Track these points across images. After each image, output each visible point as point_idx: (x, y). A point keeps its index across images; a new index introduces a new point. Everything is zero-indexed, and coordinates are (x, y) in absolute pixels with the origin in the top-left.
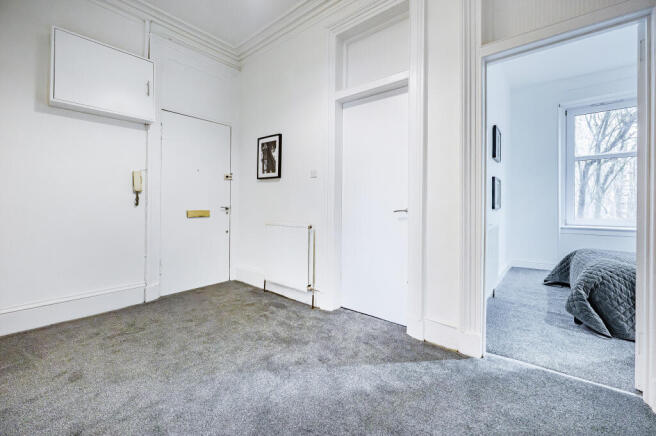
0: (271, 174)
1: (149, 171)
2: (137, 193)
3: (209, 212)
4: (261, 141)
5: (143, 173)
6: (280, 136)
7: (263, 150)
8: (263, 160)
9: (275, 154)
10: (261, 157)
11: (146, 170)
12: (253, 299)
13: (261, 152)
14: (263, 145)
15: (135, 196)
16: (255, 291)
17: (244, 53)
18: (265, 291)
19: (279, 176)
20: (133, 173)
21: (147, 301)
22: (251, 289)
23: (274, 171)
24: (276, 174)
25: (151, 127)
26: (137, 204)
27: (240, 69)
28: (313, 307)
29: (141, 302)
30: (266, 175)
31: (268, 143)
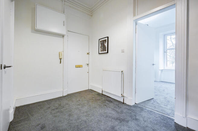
0: (104, 52)
1: (64, 52)
2: (61, 59)
3: (82, 66)
4: (100, 40)
5: (62, 52)
6: (108, 37)
7: (101, 44)
8: (101, 47)
9: (106, 44)
10: (100, 46)
11: (63, 51)
12: (99, 98)
13: (100, 44)
14: (101, 41)
15: (60, 60)
16: (99, 94)
17: (93, 10)
18: (102, 94)
19: (108, 52)
20: (59, 52)
21: (64, 96)
22: (97, 93)
23: (105, 51)
24: (106, 52)
25: (65, 37)
26: (60, 63)
27: (92, 16)
28: (123, 103)
29: (62, 96)
30: (102, 52)
31: (103, 41)
